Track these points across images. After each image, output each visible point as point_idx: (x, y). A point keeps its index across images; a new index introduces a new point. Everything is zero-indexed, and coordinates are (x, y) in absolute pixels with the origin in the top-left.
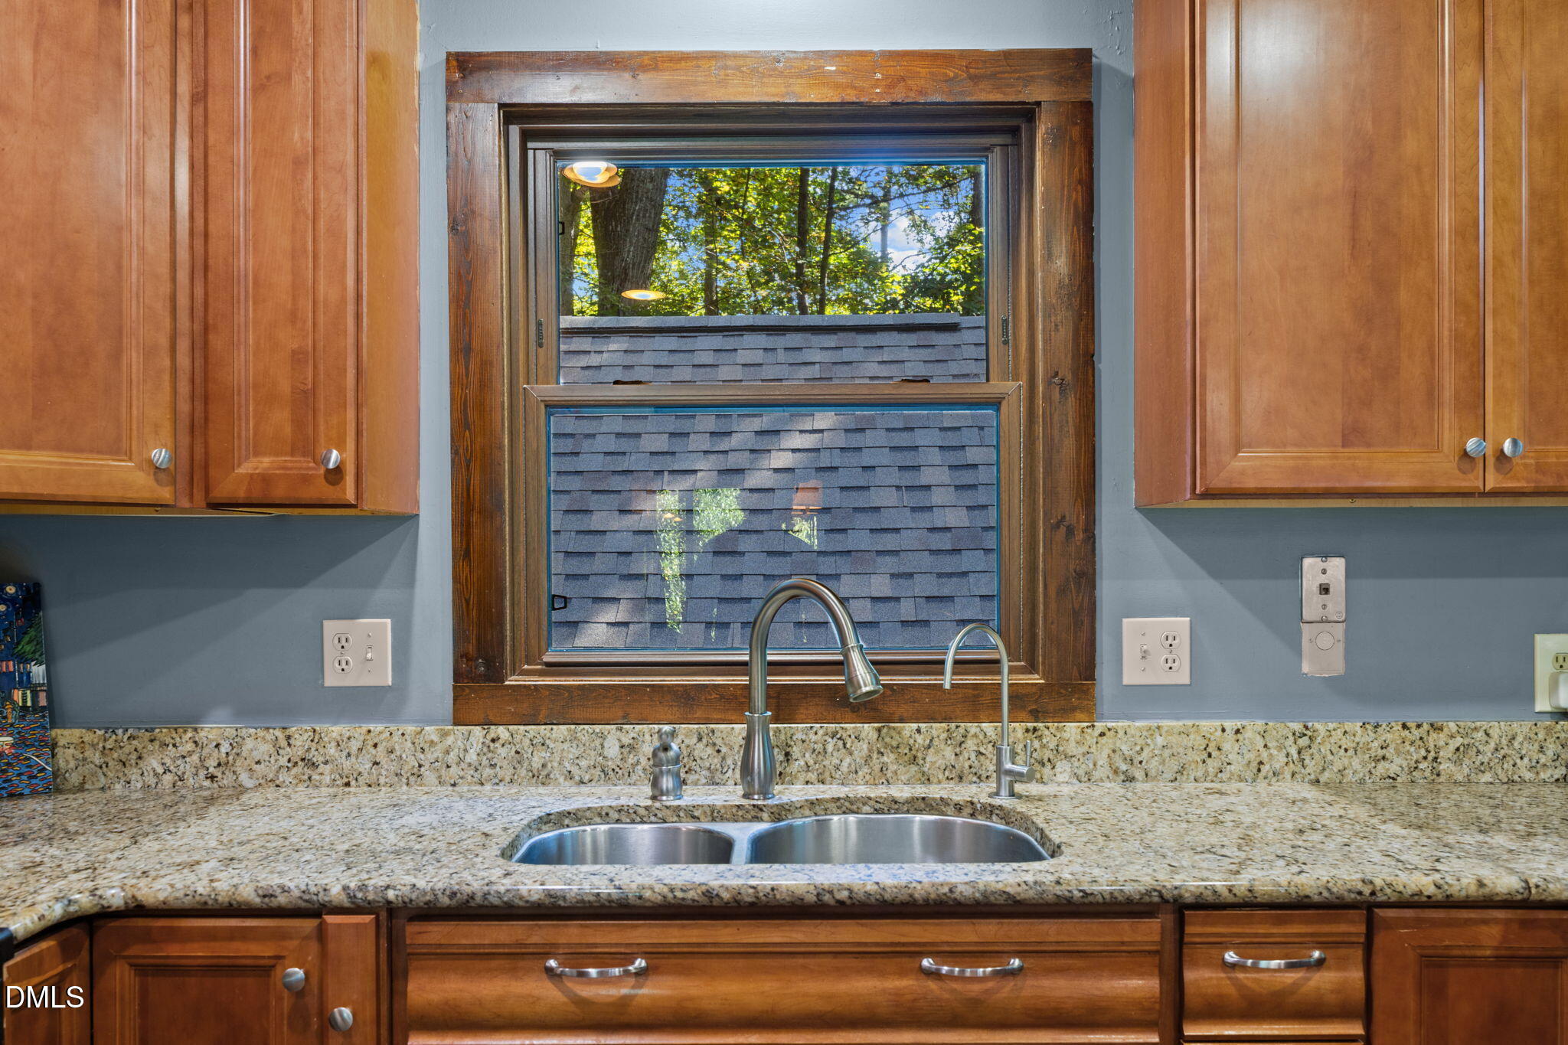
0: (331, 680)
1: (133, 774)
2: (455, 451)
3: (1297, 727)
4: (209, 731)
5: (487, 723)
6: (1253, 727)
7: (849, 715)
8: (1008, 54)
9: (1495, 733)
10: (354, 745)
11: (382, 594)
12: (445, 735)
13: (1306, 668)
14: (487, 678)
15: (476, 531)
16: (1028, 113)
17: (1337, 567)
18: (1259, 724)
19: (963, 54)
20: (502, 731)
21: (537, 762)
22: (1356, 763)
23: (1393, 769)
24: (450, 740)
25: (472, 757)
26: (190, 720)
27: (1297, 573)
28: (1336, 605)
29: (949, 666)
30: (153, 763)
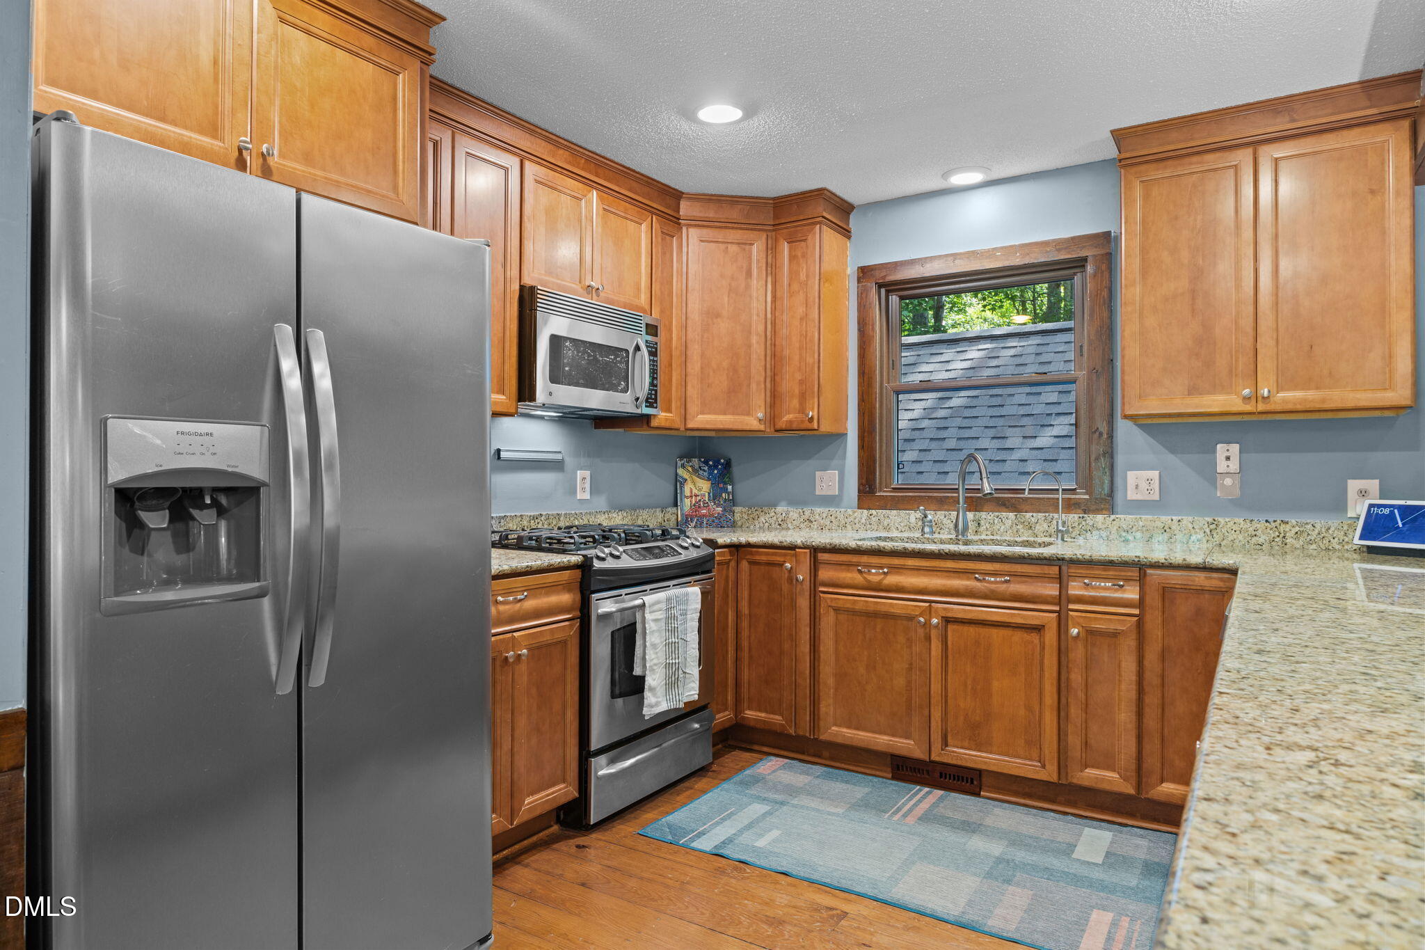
0: (818, 492)
1: (756, 522)
2: (859, 410)
3: (1210, 520)
4: (779, 509)
5: (869, 509)
6: (1187, 520)
7: (1005, 509)
8: (1073, 238)
9: (1318, 526)
10: (824, 515)
11: (835, 462)
12: (854, 512)
13: (1218, 495)
14: (869, 492)
15: (866, 439)
16: (1085, 259)
17: (1235, 448)
18: (1190, 519)
19: (1054, 241)
20: (874, 512)
21: (886, 523)
22: (1240, 537)
23: (1261, 540)
24: (856, 515)
25: (863, 521)
26: (775, 505)
27: (1214, 451)
28: (1234, 466)
29: (1027, 490)
30: (762, 519)
